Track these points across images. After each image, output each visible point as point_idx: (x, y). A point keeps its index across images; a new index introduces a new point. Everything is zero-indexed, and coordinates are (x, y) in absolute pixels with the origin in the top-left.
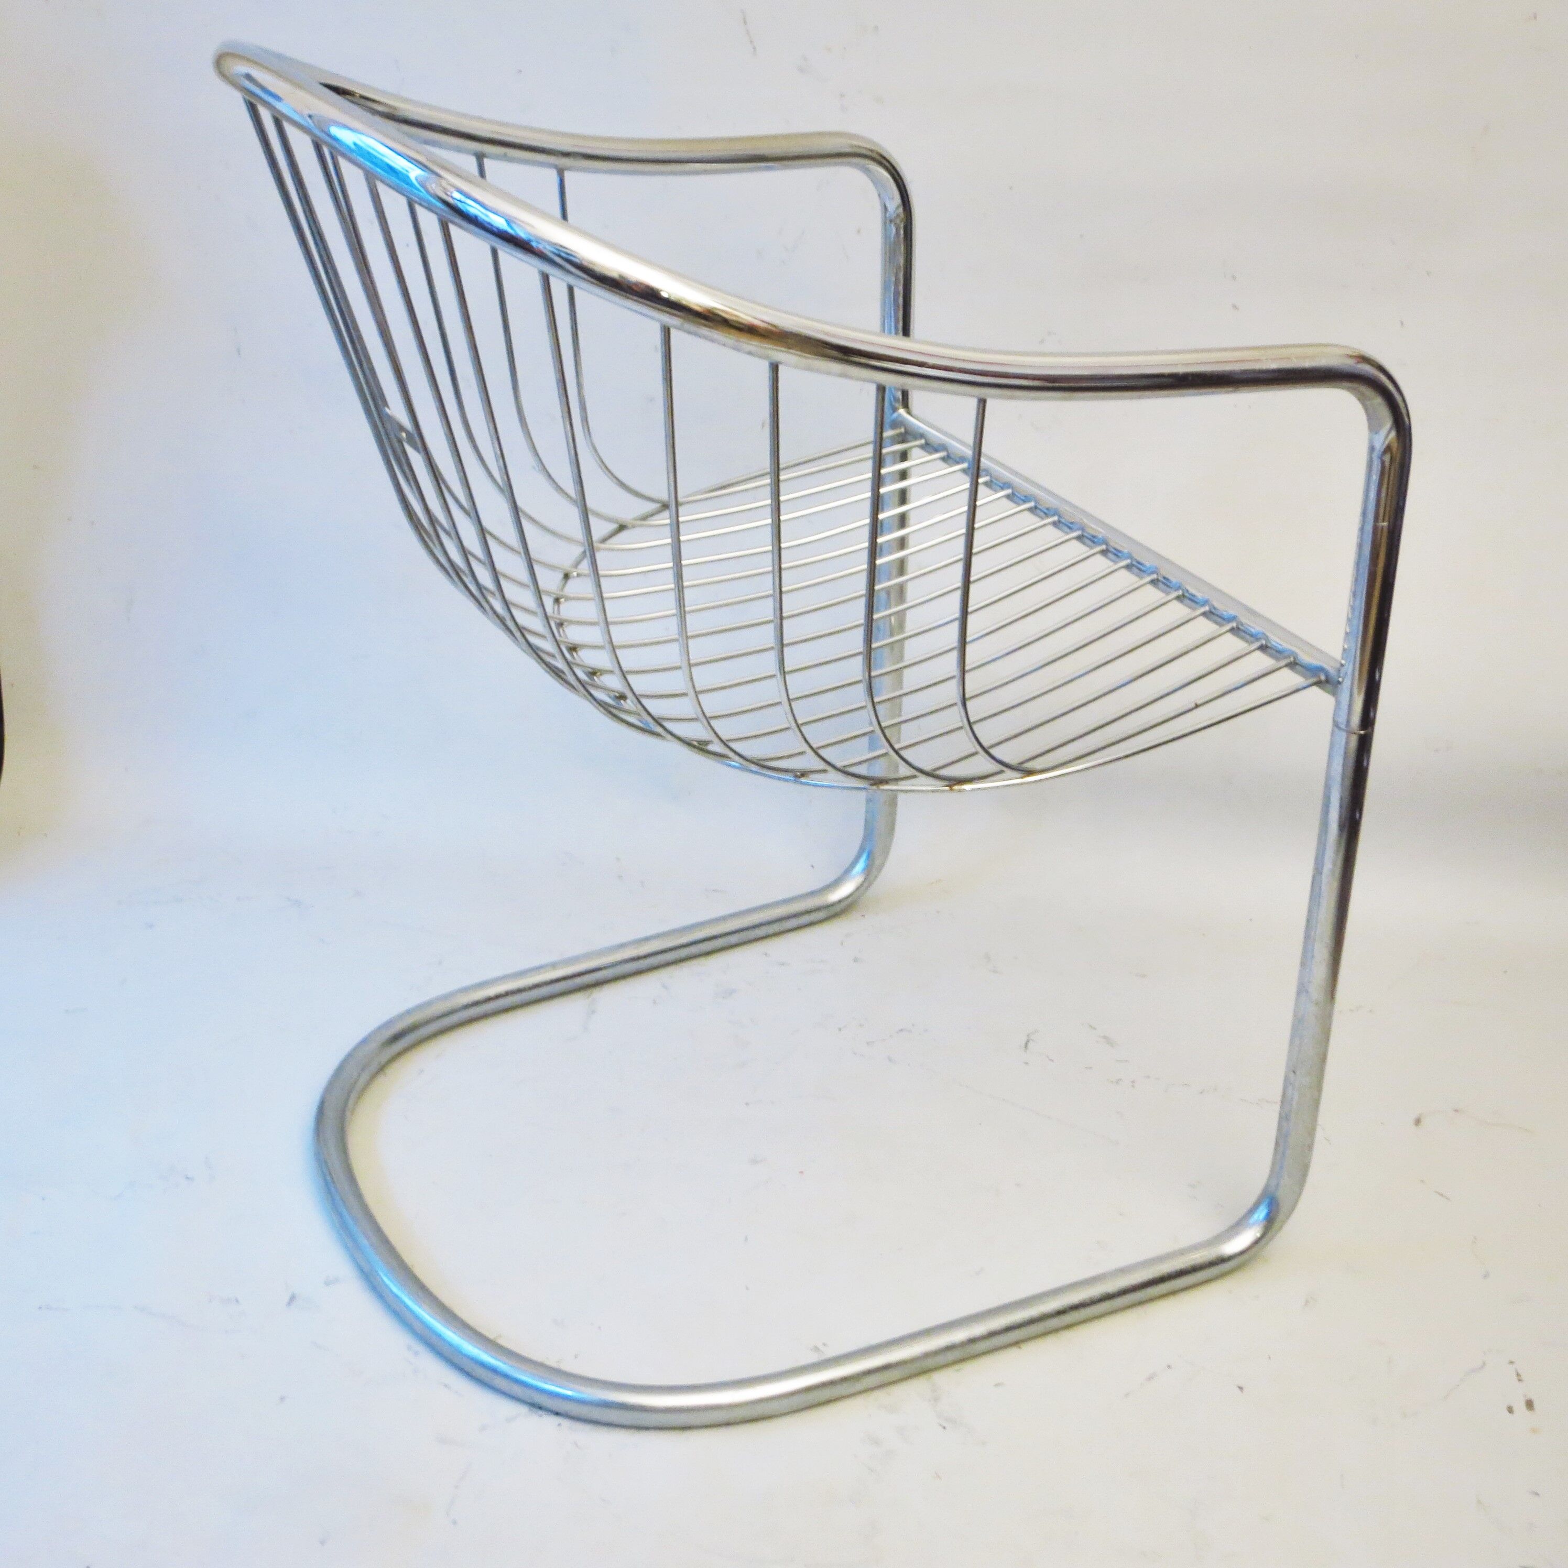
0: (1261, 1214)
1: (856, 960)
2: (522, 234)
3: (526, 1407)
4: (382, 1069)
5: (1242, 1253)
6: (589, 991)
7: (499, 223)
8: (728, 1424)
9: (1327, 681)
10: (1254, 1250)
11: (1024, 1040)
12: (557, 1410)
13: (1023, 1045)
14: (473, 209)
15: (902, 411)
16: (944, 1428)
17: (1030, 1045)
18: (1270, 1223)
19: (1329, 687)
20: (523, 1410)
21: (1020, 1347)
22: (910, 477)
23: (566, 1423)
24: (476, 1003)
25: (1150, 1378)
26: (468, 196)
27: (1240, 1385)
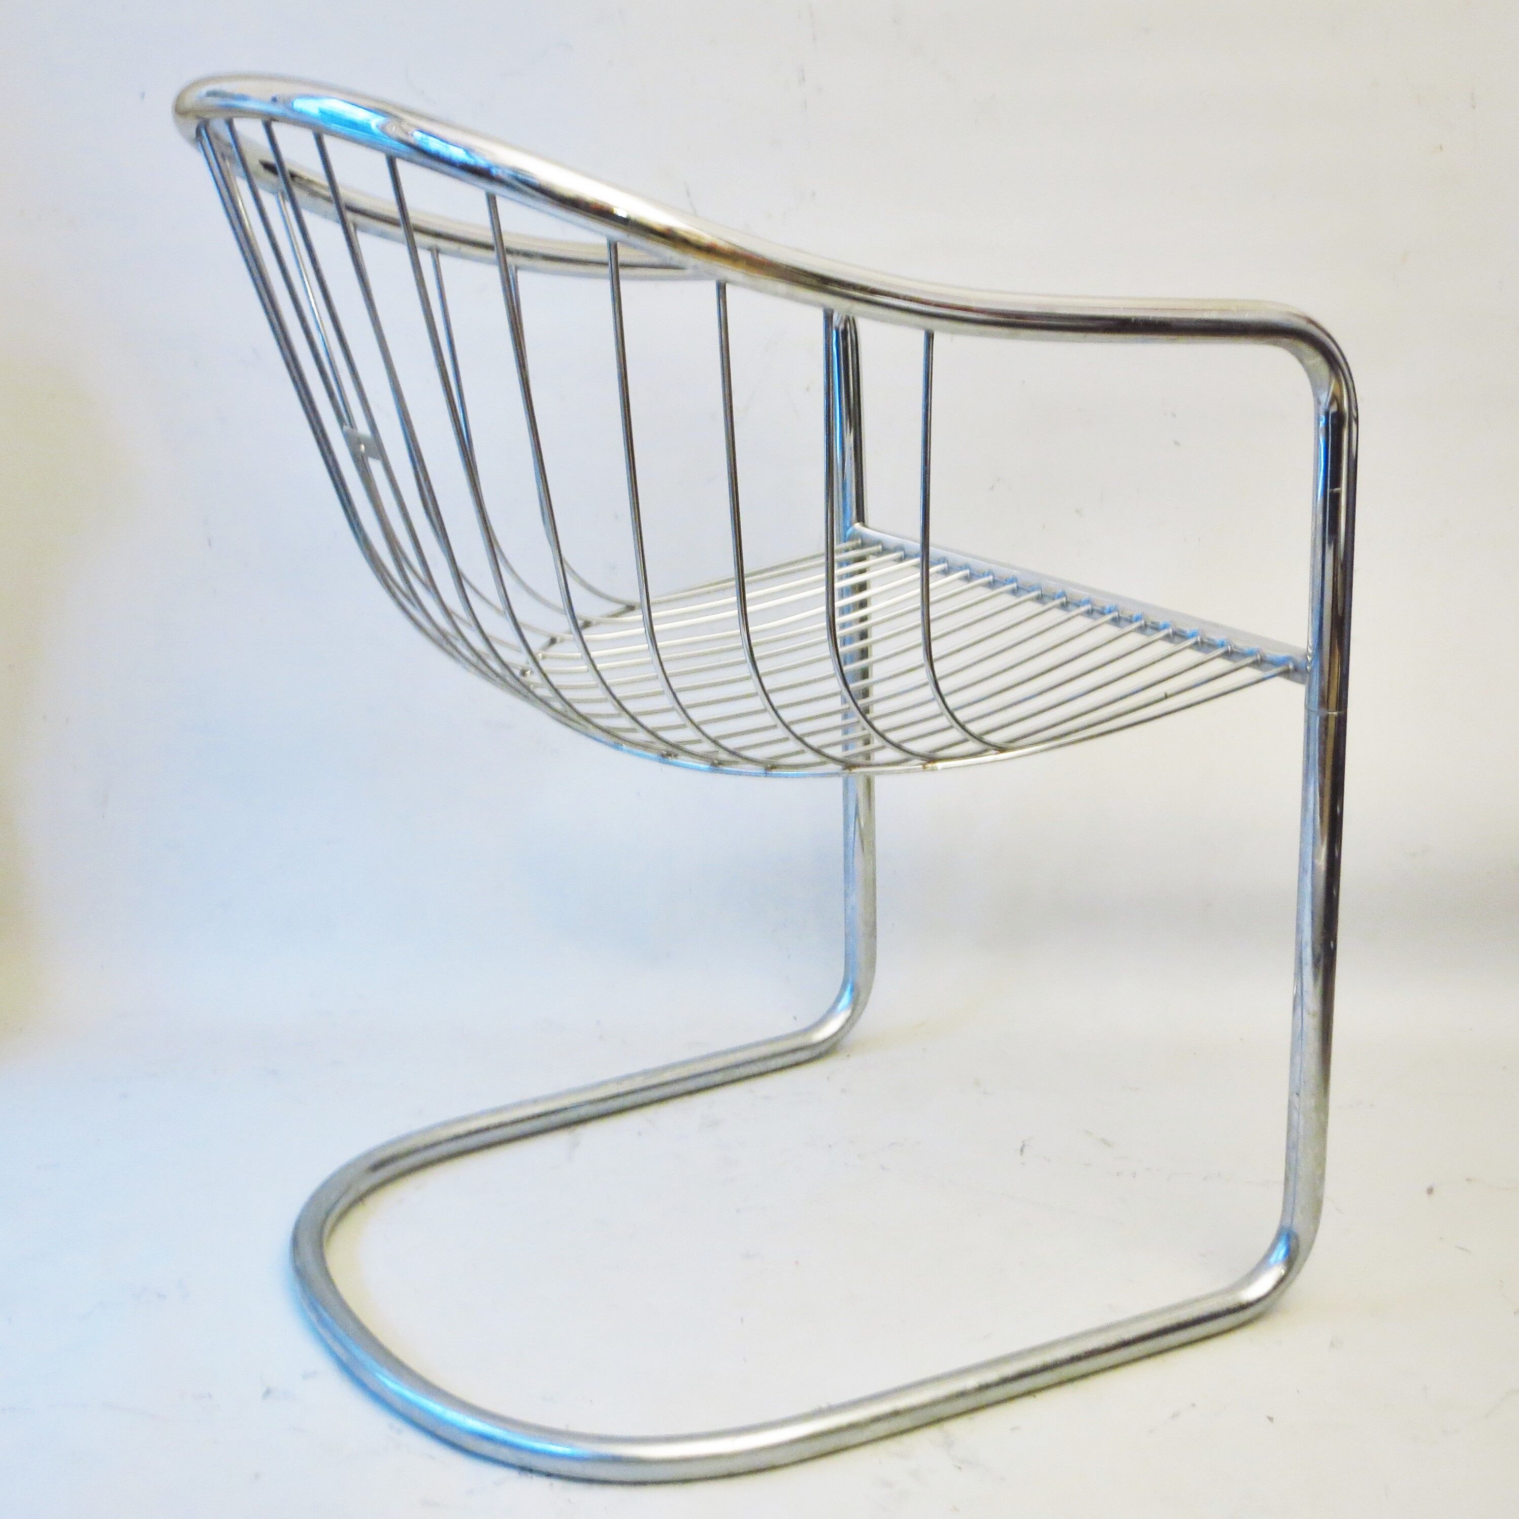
0: (1280, 1252)
1: (843, 1091)
2: (482, 163)
3: (516, 1472)
4: (361, 1198)
5: (1259, 1300)
6: (572, 1128)
7: (458, 154)
8: (731, 1475)
9: (1296, 669)
10: (1275, 1295)
11: (1020, 1145)
12: (550, 1470)
13: (1019, 1149)
14: (434, 145)
15: (857, 525)
16: (960, 1468)
17: (1025, 1150)
18: (1291, 1261)
19: (1298, 676)
20: (513, 1474)
21: (1035, 1396)
22: (870, 588)
23: (558, 1484)
24: (457, 1137)
25: (1175, 1416)
26: (430, 134)
27: (1270, 1416)
